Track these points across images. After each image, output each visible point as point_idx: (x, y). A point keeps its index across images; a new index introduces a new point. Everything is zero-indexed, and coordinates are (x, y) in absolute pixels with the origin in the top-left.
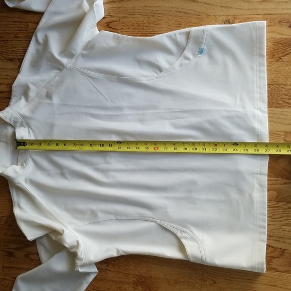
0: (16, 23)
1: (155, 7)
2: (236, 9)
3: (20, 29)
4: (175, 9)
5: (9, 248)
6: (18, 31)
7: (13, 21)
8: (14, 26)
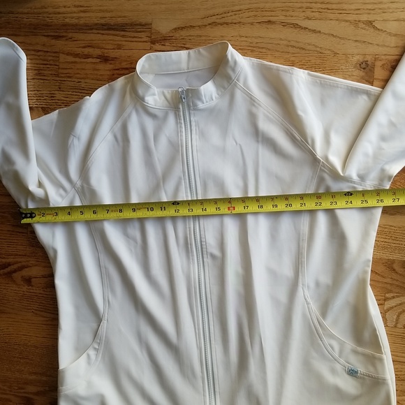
0: (39, 53)
1: (256, 38)
2: (378, 45)
3: (46, 62)
4: (285, 42)
5: (25, 393)
6: (42, 66)
7: (35, 50)
8: (36, 57)
